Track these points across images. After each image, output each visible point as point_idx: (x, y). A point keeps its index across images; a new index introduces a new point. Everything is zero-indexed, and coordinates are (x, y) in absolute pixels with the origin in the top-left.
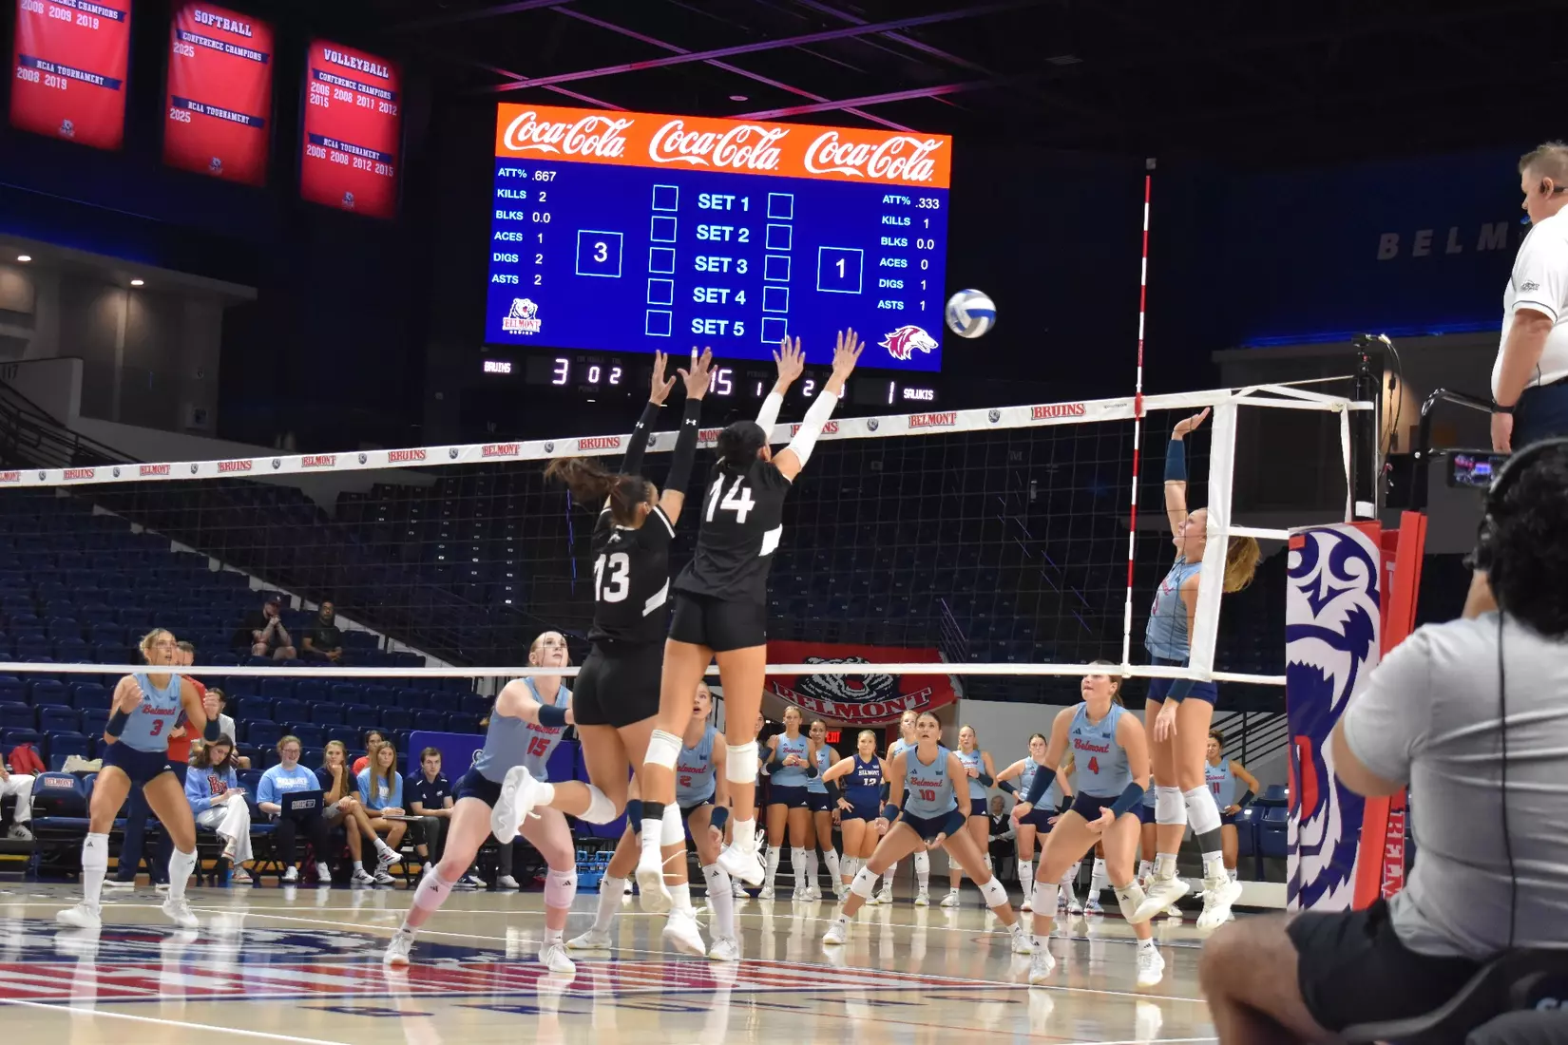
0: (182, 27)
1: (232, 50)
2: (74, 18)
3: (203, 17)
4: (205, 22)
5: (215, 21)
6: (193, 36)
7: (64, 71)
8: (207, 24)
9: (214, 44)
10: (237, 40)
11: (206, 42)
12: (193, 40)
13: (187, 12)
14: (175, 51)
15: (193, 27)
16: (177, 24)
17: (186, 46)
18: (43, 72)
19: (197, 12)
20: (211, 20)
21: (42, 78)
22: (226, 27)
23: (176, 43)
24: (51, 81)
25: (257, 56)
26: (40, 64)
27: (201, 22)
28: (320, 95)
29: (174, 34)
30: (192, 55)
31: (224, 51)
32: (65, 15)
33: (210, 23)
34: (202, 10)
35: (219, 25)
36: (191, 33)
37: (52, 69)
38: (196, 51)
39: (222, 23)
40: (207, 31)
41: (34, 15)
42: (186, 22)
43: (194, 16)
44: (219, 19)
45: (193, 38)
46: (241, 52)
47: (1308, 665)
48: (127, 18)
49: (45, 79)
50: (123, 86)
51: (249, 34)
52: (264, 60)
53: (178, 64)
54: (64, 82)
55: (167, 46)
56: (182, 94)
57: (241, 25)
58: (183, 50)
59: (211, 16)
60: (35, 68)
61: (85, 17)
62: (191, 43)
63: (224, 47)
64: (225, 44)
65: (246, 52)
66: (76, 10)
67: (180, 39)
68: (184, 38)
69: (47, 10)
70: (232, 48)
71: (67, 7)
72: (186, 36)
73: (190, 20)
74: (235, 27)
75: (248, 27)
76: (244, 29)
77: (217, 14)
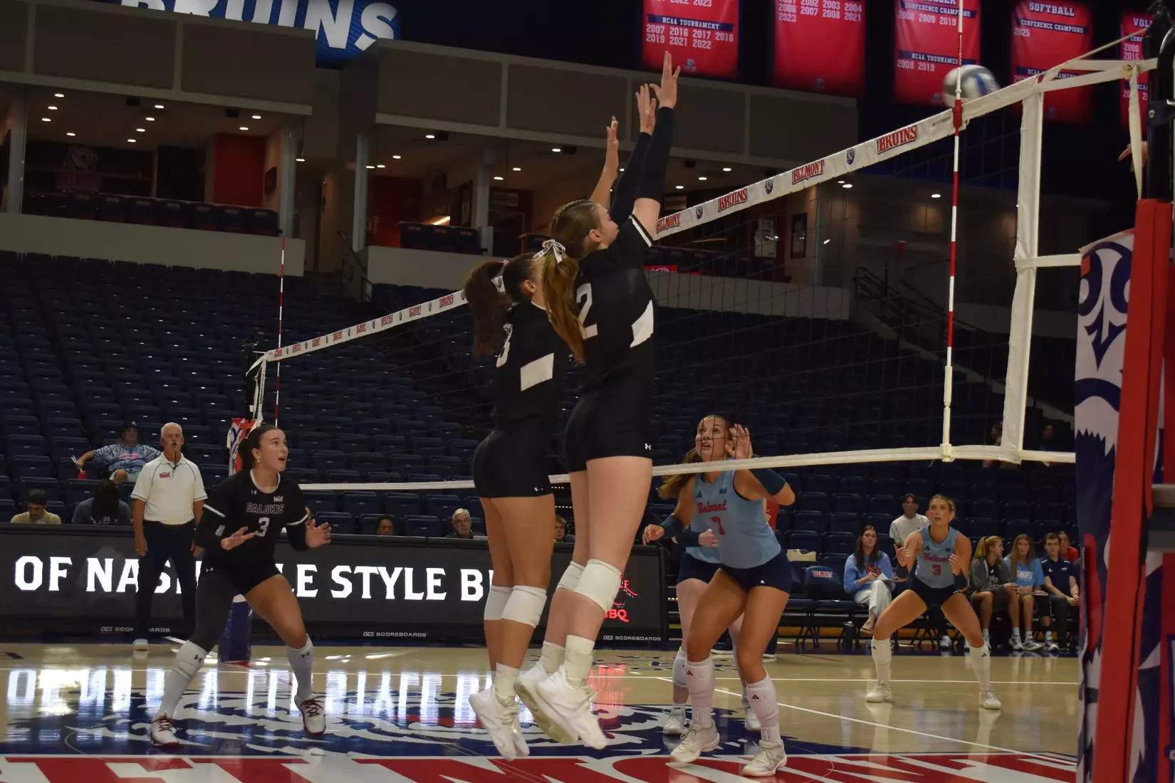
0: (1020, 16)
2: (938, 20)
4: (1038, 10)
5: (1045, 9)
7: (932, 58)
8: (1039, 12)
9: (1045, 25)
10: (1063, 20)
11: (1039, 24)
12: (1029, 25)
13: (1024, 7)
14: (1015, 33)
15: (1029, 15)
16: (1016, 15)
17: (1024, 30)
18: (916, 61)
20: (1042, 8)
21: (916, 66)
22: (1054, 11)
23: (1017, 29)
24: (923, 66)
25: (1079, 30)
26: (914, 56)
27: (1034, 11)
28: (1132, 52)
29: (1014, 22)
30: (1029, 35)
31: (1054, 29)
32: (932, 19)
35: (1048, 11)
36: (1027, 20)
37: (923, 58)
38: (1031, 32)
39: (1051, 10)
40: (1038, 16)
41: (908, 22)
42: (1023, 13)
43: (1028, 7)
44: (1048, 7)
45: (1029, 23)
46: (1066, 28)
47: (1092, 434)
48: (978, 16)
49: (918, 66)
51: (1073, 15)
52: (1086, 30)
53: (1018, 43)
54: (933, 66)
55: (1010, 31)
56: (1022, 65)
57: (1066, 9)
58: (1023, 32)
59: (1042, 5)
60: (909, 58)
61: (946, 18)
62: (1027, 27)
63: (1053, 26)
64: (1054, 24)
65: (1070, 28)
66: (938, 14)
67: (1019, 25)
68: (1022, 24)
69: (917, 17)
70: (1059, 26)
71: (931, 13)
72: (1023, 22)
73: (1026, 11)
74: (1061, 11)
75: (1071, 10)
76: (1068, 11)
77: (1045, 4)
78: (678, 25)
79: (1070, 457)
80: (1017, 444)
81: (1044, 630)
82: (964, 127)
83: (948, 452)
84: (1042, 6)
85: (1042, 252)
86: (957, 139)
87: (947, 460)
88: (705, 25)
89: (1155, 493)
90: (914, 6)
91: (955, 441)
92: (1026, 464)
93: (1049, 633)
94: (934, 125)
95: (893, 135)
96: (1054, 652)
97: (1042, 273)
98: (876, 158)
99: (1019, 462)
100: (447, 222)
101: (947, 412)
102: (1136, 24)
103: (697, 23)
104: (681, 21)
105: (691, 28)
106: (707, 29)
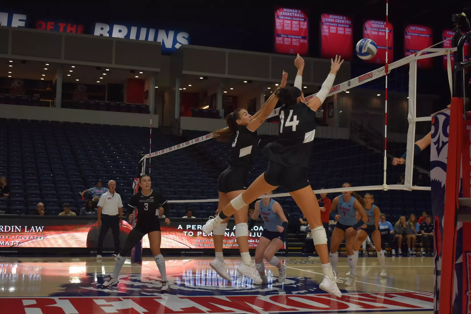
0: (407, 31)
2: (378, 34)
4: (413, 29)
5: (416, 29)
8: (413, 30)
9: (416, 34)
10: (422, 32)
11: (414, 34)
14: (405, 38)
15: (410, 31)
16: (405, 31)
19: (411, 27)
22: (419, 30)
23: (406, 36)
25: (428, 36)
28: (447, 43)
29: (405, 34)
30: (410, 38)
32: (376, 33)
33: (414, 29)
34: (412, 26)
35: (417, 29)
36: (410, 33)
39: (418, 29)
40: (414, 31)
41: (367, 34)
44: (417, 28)
45: (410, 34)
46: (423, 35)
47: (437, 180)
48: (392, 32)
50: (392, 49)
51: (426, 31)
52: (430, 36)
53: (406, 41)
55: (403, 37)
56: (408, 48)
58: (408, 37)
61: (381, 33)
63: (419, 35)
64: (419, 34)
65: (425, 35)
66: (378, 32)
67: (407, 35)
69: (371, 33)
70: (421, 35)
71: (376, 31)
72: (408, 34)
73: (409, 29)
74: (421, 29)
75: (425, 29)
76: (424, 29)
77: (416, 27)
78: (287, 37)
79: (429, 188)
80: (410, 184)
81: (420, 247)
82: (389, 72)
83: (386, 187)
84: (415, 28)
85: (418, 116)
86: (386, 77)
87: (385, 190)
88: (296, 37)
89: (459, 200)
90: (370, 29)
91: (388, 183)
92: (413, 191)
93: (422, 248)
94: (378, 72)
95: (364, 76)
96: (424, 255)
97: (418, 124)
98: (358, 84)
99: (411, 191)
100: (208, 108)
101: (385, 173)
102: (448, 33)
103: (294, 36)
104: (288, 36)
105: (292, 38)
106: (297, 38)
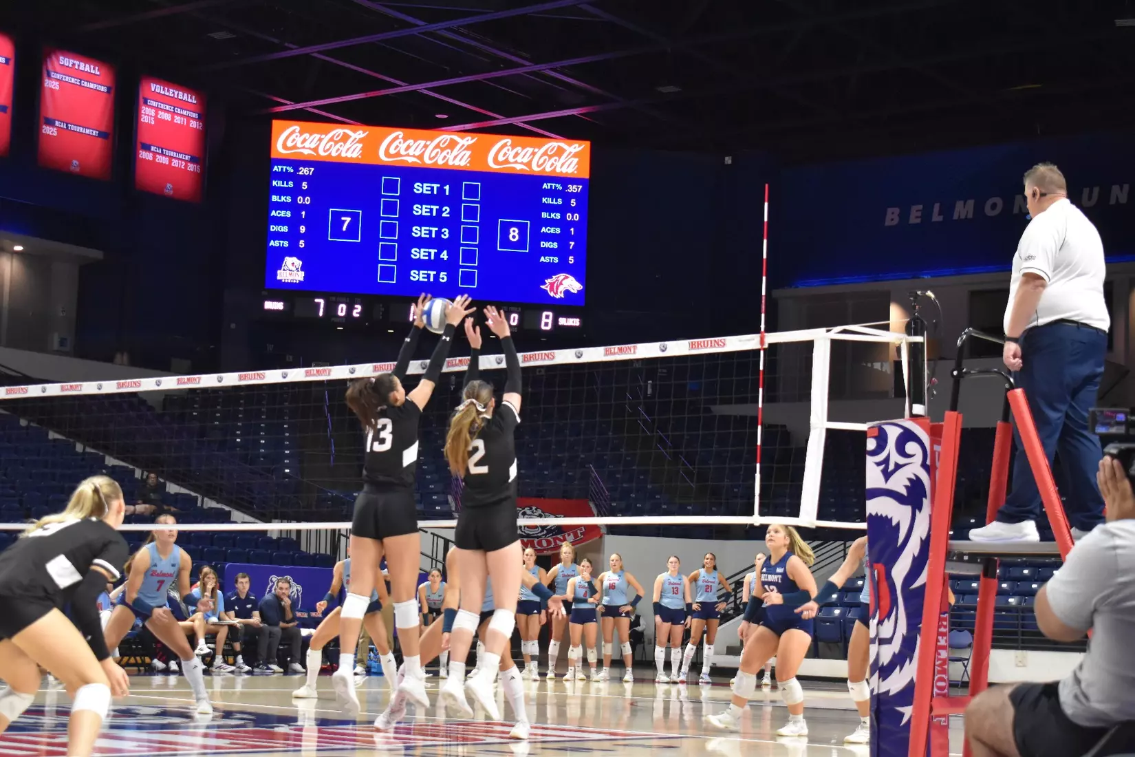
0: (50, 68)
1: (85, 84)
3: (65, 61)
4: (67, 65)
5: (74, 64)
6: (58, 75)
8: (68, 67)
9: (73, 80)
10: (90, 77)
11: (68, 79)
12: (58, 78)
13: (54, 58)
14: (46, 85)
15: (58, 68)
16: (46, 64)
17: (53, 82)
19: (61, 58)
20: (71, 63)
22: (82, 68)
23: (46, 80)
25: (103, 89)
27: (64, 65)
28: (148, 116)
29: (45, 73)
30: (57, 88)
31: (80, 85)
33: (70, 66)
34: (65, 56)
35: (76, 67)
36: (57, 73)
38: (60, 85)
39: (79, 66)
40: (68, 71)
42: (53, 64)
43: (58, 60)
44: (77, 63)
45: (59, 76)
46: (92, 86)
47: (881, 515)
48: (12, 63)
50: (9, 111)
51: (98, 73)
52: (109, 89)
53: (47, 95)
56: (50, 115)
57: (92, 67)
58: (51, 84)
59: (71, 60)
62: (57, 80)
63: (80, 82)
64: (81, 80)
65: (95, 85)
67: (49, 76)
68: (52, 76)
72: (53, 75)
73: (56, 63)
74: (87, 68)
75: (97, 68)
76: (94, 69)
77: (75, 59)
79: (861, 526)
80: (811, 518)
81: (235, 654)
83: (757, 520)
85: (830, 420)
86: (762, 352)
91: (763, 514)
95: (704, 341)
98: (687, 352)
99: (815, 528)
101: (757, 499)
102: (153, 89)
